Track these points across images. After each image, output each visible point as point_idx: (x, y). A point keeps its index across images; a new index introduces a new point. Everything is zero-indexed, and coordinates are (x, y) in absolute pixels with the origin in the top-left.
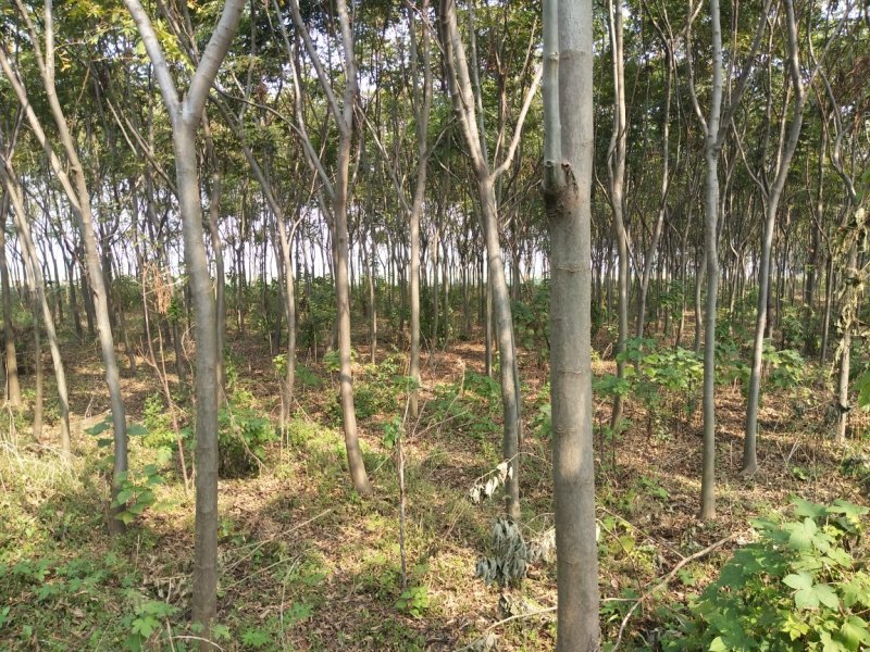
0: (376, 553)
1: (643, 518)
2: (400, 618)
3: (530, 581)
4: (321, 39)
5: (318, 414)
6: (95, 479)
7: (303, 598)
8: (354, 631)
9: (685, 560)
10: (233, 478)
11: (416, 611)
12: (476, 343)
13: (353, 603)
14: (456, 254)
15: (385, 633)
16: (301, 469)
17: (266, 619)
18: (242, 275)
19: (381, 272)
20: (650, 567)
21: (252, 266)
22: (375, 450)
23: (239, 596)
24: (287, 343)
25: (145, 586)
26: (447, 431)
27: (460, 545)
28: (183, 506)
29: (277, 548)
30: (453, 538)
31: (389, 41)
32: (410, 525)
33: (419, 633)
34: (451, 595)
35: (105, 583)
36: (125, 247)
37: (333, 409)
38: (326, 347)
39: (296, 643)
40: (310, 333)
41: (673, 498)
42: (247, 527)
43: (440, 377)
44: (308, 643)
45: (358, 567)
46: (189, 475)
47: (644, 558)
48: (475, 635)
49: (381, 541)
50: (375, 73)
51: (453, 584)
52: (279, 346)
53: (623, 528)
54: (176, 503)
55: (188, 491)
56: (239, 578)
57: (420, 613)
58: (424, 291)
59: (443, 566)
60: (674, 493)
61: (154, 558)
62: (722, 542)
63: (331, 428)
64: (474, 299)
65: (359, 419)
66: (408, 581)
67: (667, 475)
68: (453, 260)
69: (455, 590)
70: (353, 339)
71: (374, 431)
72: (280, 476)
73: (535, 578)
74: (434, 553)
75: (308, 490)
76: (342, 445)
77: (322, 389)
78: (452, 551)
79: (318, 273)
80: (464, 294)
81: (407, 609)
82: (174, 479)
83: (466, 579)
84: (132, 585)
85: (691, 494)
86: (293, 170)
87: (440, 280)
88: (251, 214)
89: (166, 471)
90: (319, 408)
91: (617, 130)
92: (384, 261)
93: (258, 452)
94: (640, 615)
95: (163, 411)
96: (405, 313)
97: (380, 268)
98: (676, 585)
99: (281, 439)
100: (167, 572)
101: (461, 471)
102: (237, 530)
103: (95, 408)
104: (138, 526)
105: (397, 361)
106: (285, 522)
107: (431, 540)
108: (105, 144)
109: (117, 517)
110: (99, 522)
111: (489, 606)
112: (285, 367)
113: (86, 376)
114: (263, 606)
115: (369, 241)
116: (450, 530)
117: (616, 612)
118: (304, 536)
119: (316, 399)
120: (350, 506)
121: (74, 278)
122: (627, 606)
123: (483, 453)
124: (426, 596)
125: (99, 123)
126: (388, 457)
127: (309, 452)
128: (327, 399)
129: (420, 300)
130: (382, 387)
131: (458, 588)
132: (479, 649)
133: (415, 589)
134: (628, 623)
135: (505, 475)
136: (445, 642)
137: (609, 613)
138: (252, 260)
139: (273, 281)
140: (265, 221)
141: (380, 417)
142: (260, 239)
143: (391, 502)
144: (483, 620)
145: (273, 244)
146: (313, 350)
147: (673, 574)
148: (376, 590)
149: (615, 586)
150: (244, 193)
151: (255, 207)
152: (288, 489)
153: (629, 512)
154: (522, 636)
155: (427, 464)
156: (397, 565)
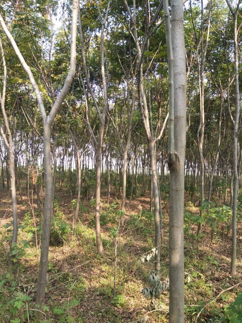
0: (105, 280)
1: (208, 273)
2: (113, 307)
3: (163, 296)
4: (96, 87)
5: (87, 222)
6: (5, 243)
7: (76, 296)
8: (95, 310)
9: (224, 291)
10: (54, 246)
11: (119, 305)
12: (147, 197)
13: (95, 300)
14: (141, 163)
15: (106, 312)
16: (79, 244)
17: (62, 303)
18: (63, 167)
19: (113, 168)
20: (210, 292)
21: (67, 164)
22: (107, 238)
23: (53, 293)
24: (77, 194)
25: (20, 287)
26: (134, 232)
27: (137, 279)
28: (35, 256)
29: (68, 275)
30: (134, 276)
31: (120, 88)
32: (118, 270)
33: (119, 314)
34: (132, 299)
35: (5, 285)
36: (22, 156)
37: (92, 221)
38: (91, 196)
39: (73, 314)
40: (86, 191)
41: (220, 265)
42: (58, 266)
43: (133, 210)
44: (77, 314)
45: (97, 285)
46: (38, 244)
47: (208, 289)
48: (140, 316)
49: (107, 275)
50: (115, 99)
51: (133, 295)
52: (74, 195)
53: (200, 276)
54: (33, 255)
55: (37, 250)
56: (53, 286)
57: (120, 306)
58: (128, 177)
59: (130, 287)
60: (221, 263)
61: (23, 276)
62: (238, 284)
63: (91, 228)
64: (147, 180)
65: (101, 225)
66: (116, 292)
67: (218, 255)
68: (140, 165)
69: (134, 297)
70: (101, 193)
71: (107, 230)
72: (71, 246)
73: (165, 294)
74: (126, 281)
75: (81, 252)
76: (95, 235)
77: (89, 213)
78: (134, 281)
79: (90, 168)
80: (143, 178)
81: (115, 303)
82: (33, 245)
83: (138, 293)
84: (15, 286)
85: (227, 264)
86: (84, 132)
87: (135, 173)
88: (68, 146)
89: (30, 242)
90: (87, 220)
91: (201, 124)
92: (114, 165)
93: (64, 237)
94: (205, 312)
95: (31, 219)
96: (121, 185)
97: (113, 167)
98: (220, 300)
99: (73, 232)
100: (27, 282)
101: (139, 248)
102: (54, 267)
103: (7, 216)
104: (18, 263)
105: (117, 204)
106: (72, 265)
107: (126, 276)
108: (19, 120)
109: (11, 260)
110: (5, 260)
111: (146, 305)
112: (76, 204)
113: (5, 203)
114: (62, 298)
115: (109, 157)
116: (133, 273)
117: (196, 311)
118: (78, 271)
119: (86, 217)
120: (96, 260)
121: (4, 166)
122: (200, 308)
123: (147, 242)
124: (123, 299)
125: (17, 113)
126: (111, 241)
127: (82, 237)
128: (90, 217)
129: (127, 180)
130: (111, 213)
131: (135, 296)
132: (142, 322)
133: (119, 296)
134: (200, 315)
135: (155, 253)
136: (129, 317)
137: (193, 311)
138: (67, 162)
139: (74, 170)
140: (73, 148)
141: (109, 225)
142: (70, 155)
143: (111, 259)
144: (144, 310)
145: (75, 157)
146: (86, 197)
147: (218, 296)
148: (104, 295)
149: (196, 300)
150: (66, 138)
151: (69, 143)
152: (74, 252)
153: (203, 270)
154: (158, 317)
155: (126, 245)
156: (112, 285)
